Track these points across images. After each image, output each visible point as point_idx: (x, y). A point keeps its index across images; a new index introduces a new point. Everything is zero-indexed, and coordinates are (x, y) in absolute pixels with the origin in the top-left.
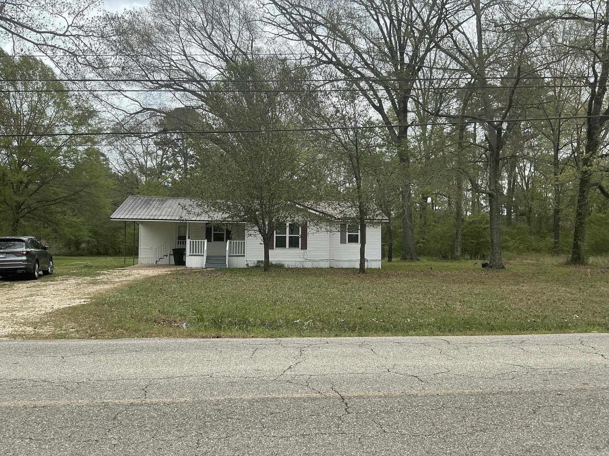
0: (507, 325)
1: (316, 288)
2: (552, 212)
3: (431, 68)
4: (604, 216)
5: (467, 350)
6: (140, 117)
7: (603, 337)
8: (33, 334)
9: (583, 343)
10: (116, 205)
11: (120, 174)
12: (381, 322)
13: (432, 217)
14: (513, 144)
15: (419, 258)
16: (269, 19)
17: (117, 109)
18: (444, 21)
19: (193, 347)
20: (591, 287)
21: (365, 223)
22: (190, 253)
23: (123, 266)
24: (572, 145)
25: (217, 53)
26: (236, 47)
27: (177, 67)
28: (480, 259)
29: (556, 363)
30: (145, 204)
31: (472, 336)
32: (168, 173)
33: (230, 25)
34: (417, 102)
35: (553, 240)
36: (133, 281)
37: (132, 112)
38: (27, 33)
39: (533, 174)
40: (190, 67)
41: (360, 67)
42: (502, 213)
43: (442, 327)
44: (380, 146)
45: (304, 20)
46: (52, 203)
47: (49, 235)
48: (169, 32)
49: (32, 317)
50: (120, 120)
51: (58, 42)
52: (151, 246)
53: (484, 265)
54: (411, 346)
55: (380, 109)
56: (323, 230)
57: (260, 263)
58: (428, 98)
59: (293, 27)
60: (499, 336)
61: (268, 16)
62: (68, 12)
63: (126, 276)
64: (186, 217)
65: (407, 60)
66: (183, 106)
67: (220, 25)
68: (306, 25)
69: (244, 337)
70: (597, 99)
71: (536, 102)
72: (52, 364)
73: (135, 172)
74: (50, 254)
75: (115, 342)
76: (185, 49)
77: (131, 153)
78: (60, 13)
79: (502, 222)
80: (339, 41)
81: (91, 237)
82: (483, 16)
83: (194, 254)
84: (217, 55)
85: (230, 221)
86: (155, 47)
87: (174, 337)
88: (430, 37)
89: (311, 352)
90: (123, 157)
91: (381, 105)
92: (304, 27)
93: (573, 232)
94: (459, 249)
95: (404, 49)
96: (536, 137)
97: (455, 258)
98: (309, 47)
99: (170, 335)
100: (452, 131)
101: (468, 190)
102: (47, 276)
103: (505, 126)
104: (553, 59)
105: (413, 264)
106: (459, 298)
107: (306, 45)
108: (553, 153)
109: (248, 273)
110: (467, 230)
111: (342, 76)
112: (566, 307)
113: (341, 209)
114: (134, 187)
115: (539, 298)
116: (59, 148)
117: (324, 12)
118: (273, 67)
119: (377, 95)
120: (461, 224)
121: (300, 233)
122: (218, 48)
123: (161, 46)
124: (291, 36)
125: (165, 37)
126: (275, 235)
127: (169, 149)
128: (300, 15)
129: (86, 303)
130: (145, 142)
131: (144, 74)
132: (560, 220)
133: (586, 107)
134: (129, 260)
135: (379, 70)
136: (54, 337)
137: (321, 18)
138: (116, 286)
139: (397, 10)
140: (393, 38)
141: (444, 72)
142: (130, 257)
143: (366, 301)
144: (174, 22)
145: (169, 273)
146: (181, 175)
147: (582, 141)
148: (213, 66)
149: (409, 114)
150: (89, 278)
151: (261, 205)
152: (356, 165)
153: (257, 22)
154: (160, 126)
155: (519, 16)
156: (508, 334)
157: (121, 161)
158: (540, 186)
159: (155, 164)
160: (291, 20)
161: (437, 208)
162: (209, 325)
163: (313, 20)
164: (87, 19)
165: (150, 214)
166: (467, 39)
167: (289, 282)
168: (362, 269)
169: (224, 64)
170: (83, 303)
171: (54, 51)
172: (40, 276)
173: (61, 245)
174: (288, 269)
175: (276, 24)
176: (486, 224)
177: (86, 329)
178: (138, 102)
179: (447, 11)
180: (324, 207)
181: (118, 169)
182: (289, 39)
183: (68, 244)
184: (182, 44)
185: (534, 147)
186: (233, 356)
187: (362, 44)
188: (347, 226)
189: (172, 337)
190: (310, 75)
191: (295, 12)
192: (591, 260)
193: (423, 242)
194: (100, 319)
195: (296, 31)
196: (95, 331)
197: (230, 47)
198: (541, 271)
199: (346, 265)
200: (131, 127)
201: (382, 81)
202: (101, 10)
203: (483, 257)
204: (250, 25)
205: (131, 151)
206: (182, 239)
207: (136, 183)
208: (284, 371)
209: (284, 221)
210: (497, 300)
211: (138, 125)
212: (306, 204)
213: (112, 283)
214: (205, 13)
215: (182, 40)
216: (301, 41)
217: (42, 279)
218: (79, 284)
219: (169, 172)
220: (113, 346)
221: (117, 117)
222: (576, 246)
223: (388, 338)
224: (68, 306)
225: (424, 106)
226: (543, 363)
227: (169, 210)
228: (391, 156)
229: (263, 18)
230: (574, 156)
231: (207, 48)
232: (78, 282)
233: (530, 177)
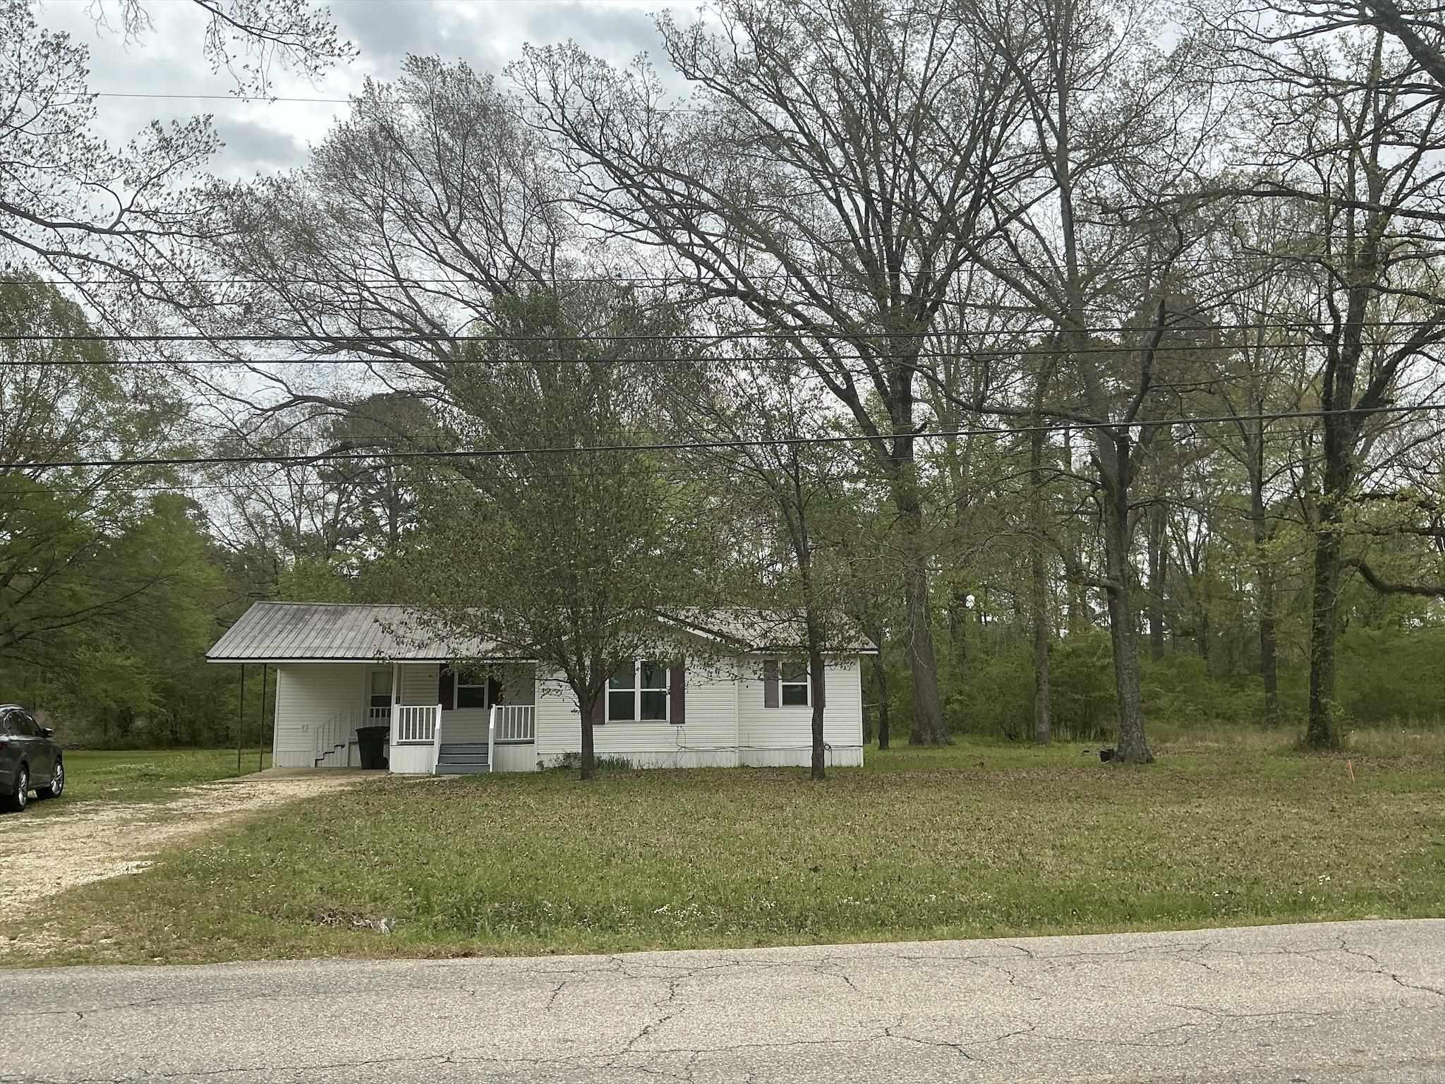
0: (1165, 903)
1: (707, 819)
2: (1256, 626)
3: (961, 307)
4: (1377, 633)
5: (1073, 973)
6: (285, 417)
7: (1393, 930)
8: (8, 954)
9: (1347, 946)
10: (223, 624)
11: (233, 550)
12: (866, 903)
13: (978, 641)
14: (1156, 471)
15: (953, 739)
16: (591, 197)
17: (232, 398)
18: (988, 201)
19: (404, 983)
20: (1359, 804)
21: (822, 658)
22: (401, 737)
23: (235, 774)
24: (1292, 471)
25: (470, 272)
26: (516, 257)
27: (377, 303)
28: (1096, 739)
29: (1285, 1000)
30: (293, 621)
31: (1086, 937)
32: (350, 544)
33: (501, 210)
34: (932, 380)
35: (1261, 694)
36: (257, 812)
37: (266, 405)
38: (23, 228)
39: (1207, 539)
40: (407, 303)
41: (801, 303)
42: (1141, 630)
43: (1014, 912)
44: (854, 478)
45: (673, 199)
46: (67, 620)
47: (56, 699)
48: (360, 225)
49: (7, 910)
50: (238, 424)
51: (95, 246)
52: (305, 723)
53: (1106, 756)
54: (939, 965)
55: (848, 396)
56: (723, 675)
57: (572, 759)
58: (957, 369)
59: (647, 216)
60: (1149, 935)
61: (591, 190)
62: (124, 177)
63: (241, 799)
64: (391, 650)
65: (906, 287)
66: (391, 391)
67: (479, 209)
68: (676, 211)
69: (530, 954)
70: (1342, 370)
71: (1204, 377)
72: (52, 1033)
73: (269, 544)
74: (55, 748)
75: (212, 973)
76: (396, 262)
77: (263, 501)
78: (102, 183)
79: (1140, 653)
80: (752, 246)
81: (156, 703)
82: (1076, 191)
83: (411, 740)
84: (471, 277)
85: (500, 658)
86: (325, 257)
87: (359, 957)
88: (958, 238)
89: (696, 989)
90: (244, 509)
91: (851, 387)
92: (672, 215)
93: (1307, 673)
94: (1045, 717)
95: (901, 262)
96: (1207, 456)
97: (1036, 739)
98: (683, 258)
99: (349, 950)
100: (1016, 444)
101: (1061, 579)
102: (48, 802)
103: (1134, 433)
104: (1238, 282)
105: (938, 753)
106: (1051, 838)
107: (676, 256)
108: (1249, 492)
109: (541, 786)
110: (1063, 672)
111: (759, 322)
112: (1303, 855)
113: (765, 626)
114: (268, 579)
115: (1237, 835)
116: (89, 492)
117: (717, 183)
118: (601, 302)
119: (840, 366)
120: (1046, 657)
121: (668, 684)
122: (474, 260)
123: (340, 256)
124: (642, 235)
125: (350, 236)
126: (607, 690)
127: (354, 489)
128: (663, 189)
129: (141, 871)
130: (297, 474)
131: (298, 318)
132: (1275, 645)
133: (1320, 386)
134: (251, 757)
135: (844, 309)
136: (61, 960)
137: (711, 197)
138: (215, 825)
139: (881, 180)
140: (872, 240)
141: (992, 314)
142: (252, 750)
143: (829, 852)
144: (370, 202)
145: (346, 789)
146: (381, 549)
147: (1316, 463)
148: (463, 301)
149: (914, 406)
150: (150, 805)
151: (573, 619)
152: (796, 523)
153: (565, 204)
154: (333, 436)
155: (1156, 189)
156: (1169, 929)
157: (237, 519)
158: (1223, 569)
159: (319, 525)
160: (643, 199)
161: (989, 619)
162: (443, 922)
163: (692, 200)
164: (169, 194)
165: (306, 644)
166: (1042, 241)
167: (642, 806)
168: (818, 769)
169: (487, 296)
170: (135, 871)
171: (85, 268)
172: (30, 801)
173: (84, 724)
174: (640, 773)
175: (608, 209)
176: (1105, 656)
177: (141, 938)
178: (281, 382)
179: (994, 179)
180: (726, 622)
181: (230, 538)
182: (638, 240)
183: (102, 721)
184: (390, 252)
185: (1204, 477)
186: (503, 1004)
187: (805, 252)
188: (780, 665)
189: (352, 958)
190: (688, 321)
191: (650, 182)
192: (1354, 737)
193: (961, 702)
194: (174, 912)
195: (653, 225)
196: (162, 944)
197: (502, 258)
198: (1239, 768)
199: (778, 760)
200: (264, 439)
201: (852, 334)
202: (202, 174)
203: (1103, 735)
204: (548, 210)
205: (263, 494)
206: (381, 703)
207: (273, 570)
208: (631, 1042)
209: (629, 656)
210: (1140, 842)
211: (281, 434)
212: (682, 614)
213: (206, 819)
214: (445, 181)
215: (391, 243)
216: (665, 247)
217: (36, 809)
218: (126, 822)
219: (355, 542)
220: (206, 981)
221: (231, 417)
222: (1316, 707)
223: (883, 946)
224: (96, 878)
225: (949, 387)
226: (1254, 1002)
227: (352, 634)
228: (878, 500)
229: (579, 196)
230: (1300, 498)
231: (448, 260)
232: (124, 816)
233: (1199, 547)
